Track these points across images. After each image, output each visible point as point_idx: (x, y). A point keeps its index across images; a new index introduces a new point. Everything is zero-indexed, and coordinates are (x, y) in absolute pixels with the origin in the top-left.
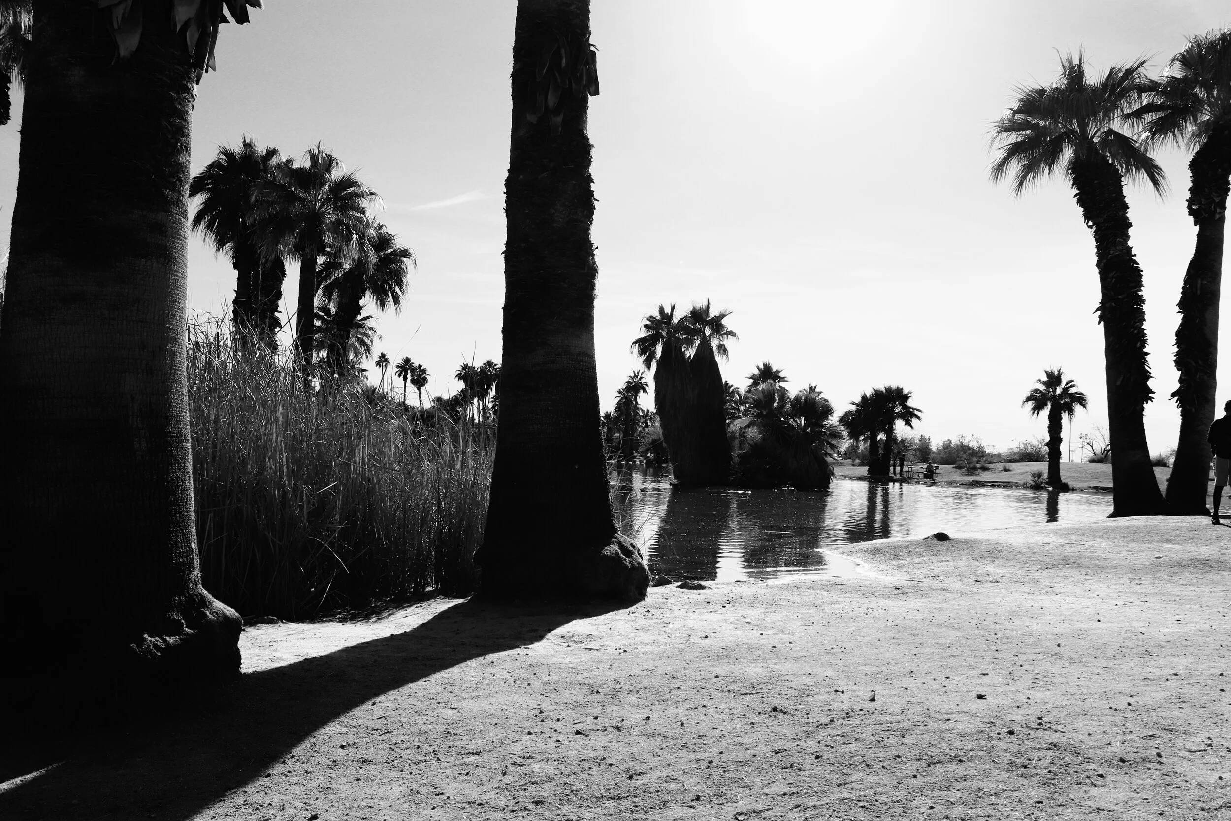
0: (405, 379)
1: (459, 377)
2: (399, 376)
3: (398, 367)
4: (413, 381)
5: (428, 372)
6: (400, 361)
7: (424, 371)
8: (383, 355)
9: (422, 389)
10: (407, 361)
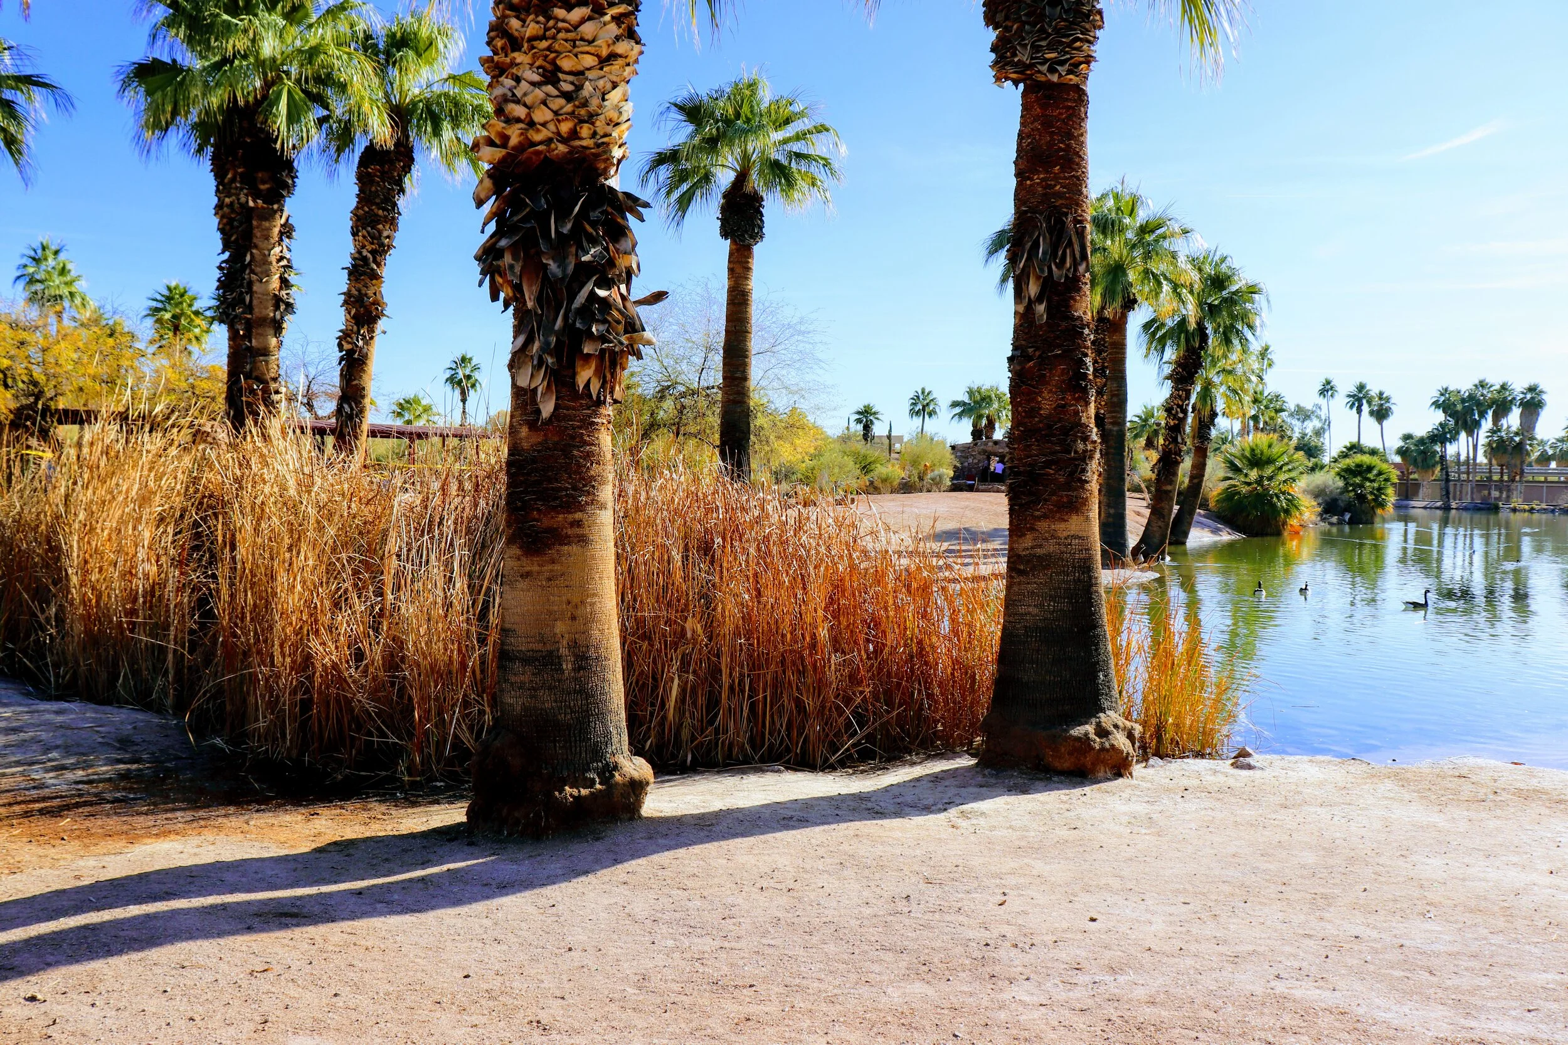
0: (1359, 411)
1: (1436, 404)
2: (1351, 407)
3: (1349, 396)
4: (1372, 413)
5: (1392, 401)
6: (1353, 389)
7: (1388, 399)
8: (1328, 382)
9: (1385, 423)
10: (1361, 387)
